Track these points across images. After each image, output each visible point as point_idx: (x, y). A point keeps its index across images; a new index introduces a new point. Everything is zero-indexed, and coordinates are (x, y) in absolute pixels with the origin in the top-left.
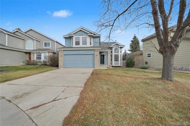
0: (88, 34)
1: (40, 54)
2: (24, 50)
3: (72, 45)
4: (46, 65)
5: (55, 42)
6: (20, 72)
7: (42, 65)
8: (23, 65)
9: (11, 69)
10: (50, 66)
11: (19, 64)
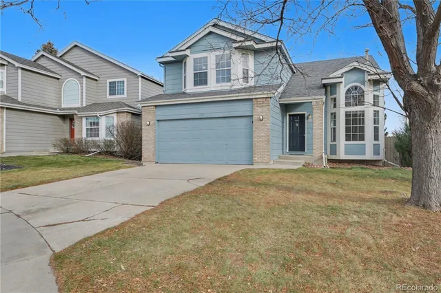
0: (235, 41)
1: (96, 121)
2: (58, 111)
3: (185, 87)
4: (112, 154)
5: (138, 77)
6: (44, 170)
7: (100, 153)
8: (54, 154)
9: (27, 164)
10: (121, 157)
11: (45, 151)
